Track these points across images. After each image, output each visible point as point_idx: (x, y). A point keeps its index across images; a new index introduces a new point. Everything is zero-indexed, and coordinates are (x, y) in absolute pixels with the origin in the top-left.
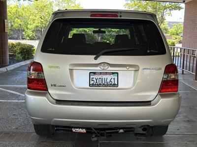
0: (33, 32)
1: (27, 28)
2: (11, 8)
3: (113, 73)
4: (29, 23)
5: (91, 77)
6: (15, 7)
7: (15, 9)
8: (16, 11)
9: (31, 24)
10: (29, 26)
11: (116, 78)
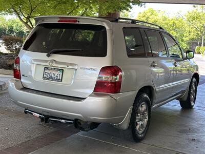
0: (188, 44)
1: (182, 41)
2: (169, 20)
3: (60, 70)
4: (185, 35)
5: (45, 71)
6: (172, 19)
7: (172, 21)
8: (174, 23)
9: (186, 37)
10: (184, 38)
11: (61, 74)
